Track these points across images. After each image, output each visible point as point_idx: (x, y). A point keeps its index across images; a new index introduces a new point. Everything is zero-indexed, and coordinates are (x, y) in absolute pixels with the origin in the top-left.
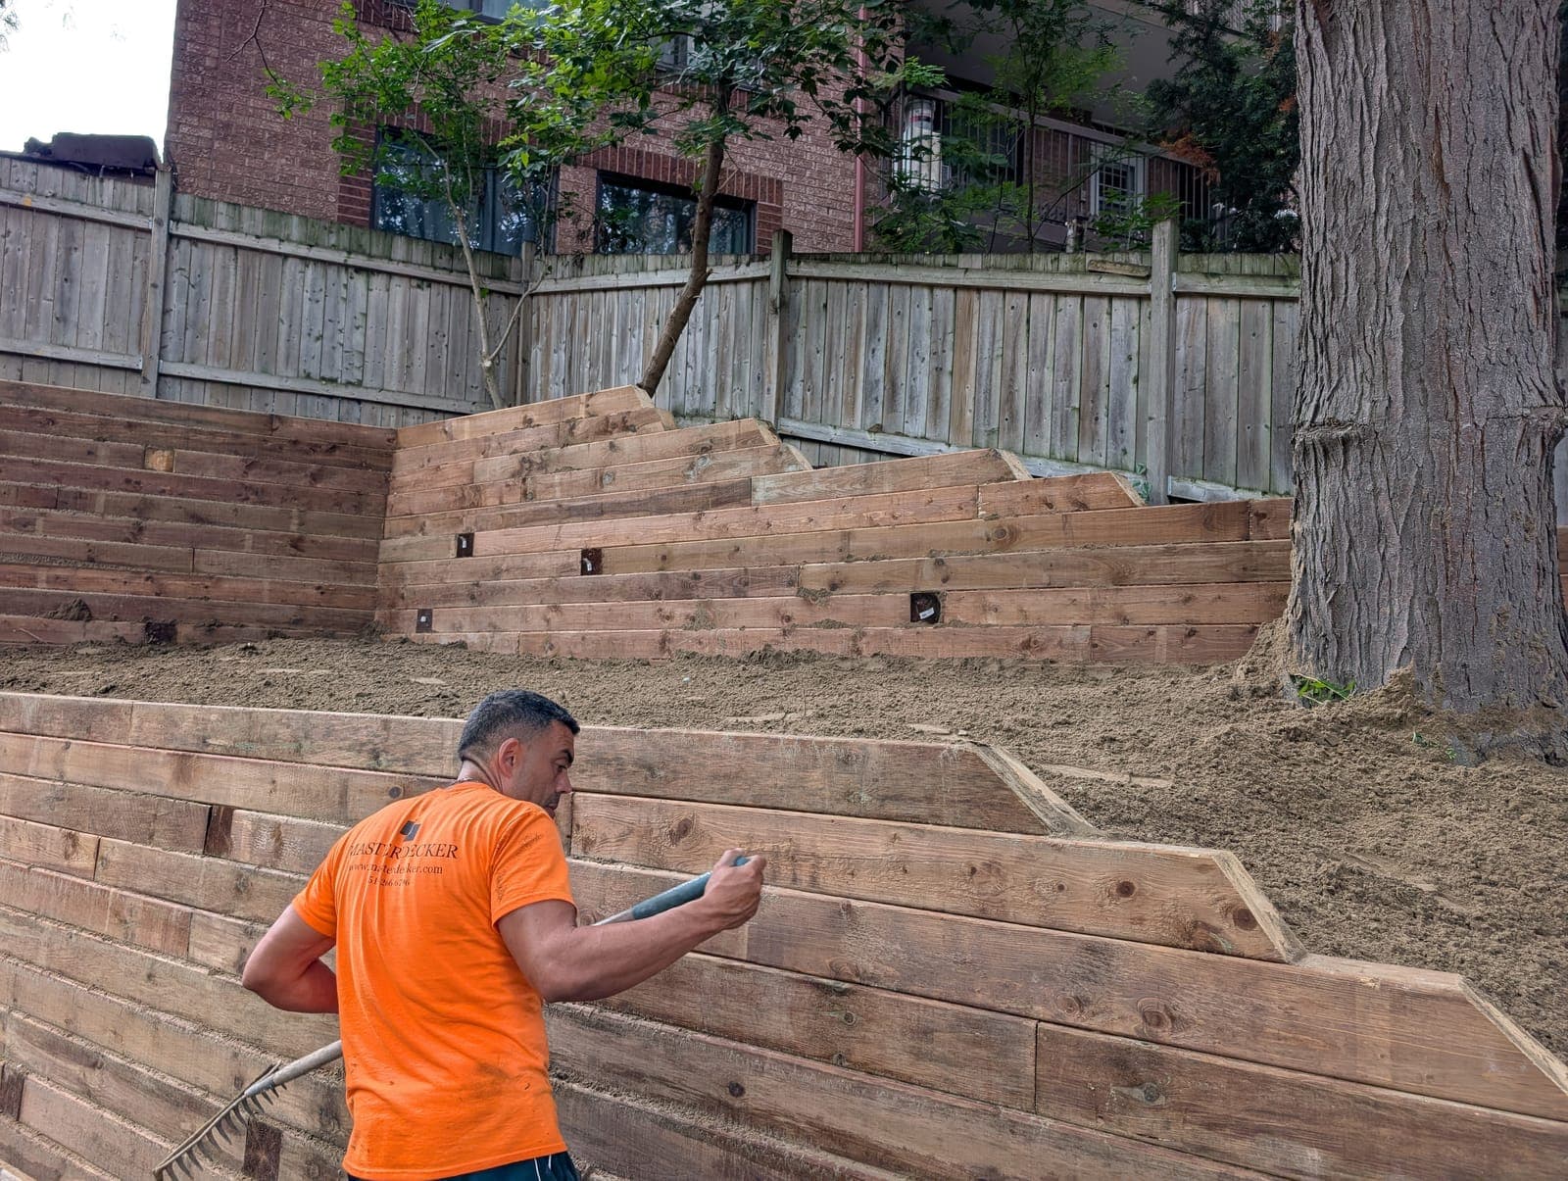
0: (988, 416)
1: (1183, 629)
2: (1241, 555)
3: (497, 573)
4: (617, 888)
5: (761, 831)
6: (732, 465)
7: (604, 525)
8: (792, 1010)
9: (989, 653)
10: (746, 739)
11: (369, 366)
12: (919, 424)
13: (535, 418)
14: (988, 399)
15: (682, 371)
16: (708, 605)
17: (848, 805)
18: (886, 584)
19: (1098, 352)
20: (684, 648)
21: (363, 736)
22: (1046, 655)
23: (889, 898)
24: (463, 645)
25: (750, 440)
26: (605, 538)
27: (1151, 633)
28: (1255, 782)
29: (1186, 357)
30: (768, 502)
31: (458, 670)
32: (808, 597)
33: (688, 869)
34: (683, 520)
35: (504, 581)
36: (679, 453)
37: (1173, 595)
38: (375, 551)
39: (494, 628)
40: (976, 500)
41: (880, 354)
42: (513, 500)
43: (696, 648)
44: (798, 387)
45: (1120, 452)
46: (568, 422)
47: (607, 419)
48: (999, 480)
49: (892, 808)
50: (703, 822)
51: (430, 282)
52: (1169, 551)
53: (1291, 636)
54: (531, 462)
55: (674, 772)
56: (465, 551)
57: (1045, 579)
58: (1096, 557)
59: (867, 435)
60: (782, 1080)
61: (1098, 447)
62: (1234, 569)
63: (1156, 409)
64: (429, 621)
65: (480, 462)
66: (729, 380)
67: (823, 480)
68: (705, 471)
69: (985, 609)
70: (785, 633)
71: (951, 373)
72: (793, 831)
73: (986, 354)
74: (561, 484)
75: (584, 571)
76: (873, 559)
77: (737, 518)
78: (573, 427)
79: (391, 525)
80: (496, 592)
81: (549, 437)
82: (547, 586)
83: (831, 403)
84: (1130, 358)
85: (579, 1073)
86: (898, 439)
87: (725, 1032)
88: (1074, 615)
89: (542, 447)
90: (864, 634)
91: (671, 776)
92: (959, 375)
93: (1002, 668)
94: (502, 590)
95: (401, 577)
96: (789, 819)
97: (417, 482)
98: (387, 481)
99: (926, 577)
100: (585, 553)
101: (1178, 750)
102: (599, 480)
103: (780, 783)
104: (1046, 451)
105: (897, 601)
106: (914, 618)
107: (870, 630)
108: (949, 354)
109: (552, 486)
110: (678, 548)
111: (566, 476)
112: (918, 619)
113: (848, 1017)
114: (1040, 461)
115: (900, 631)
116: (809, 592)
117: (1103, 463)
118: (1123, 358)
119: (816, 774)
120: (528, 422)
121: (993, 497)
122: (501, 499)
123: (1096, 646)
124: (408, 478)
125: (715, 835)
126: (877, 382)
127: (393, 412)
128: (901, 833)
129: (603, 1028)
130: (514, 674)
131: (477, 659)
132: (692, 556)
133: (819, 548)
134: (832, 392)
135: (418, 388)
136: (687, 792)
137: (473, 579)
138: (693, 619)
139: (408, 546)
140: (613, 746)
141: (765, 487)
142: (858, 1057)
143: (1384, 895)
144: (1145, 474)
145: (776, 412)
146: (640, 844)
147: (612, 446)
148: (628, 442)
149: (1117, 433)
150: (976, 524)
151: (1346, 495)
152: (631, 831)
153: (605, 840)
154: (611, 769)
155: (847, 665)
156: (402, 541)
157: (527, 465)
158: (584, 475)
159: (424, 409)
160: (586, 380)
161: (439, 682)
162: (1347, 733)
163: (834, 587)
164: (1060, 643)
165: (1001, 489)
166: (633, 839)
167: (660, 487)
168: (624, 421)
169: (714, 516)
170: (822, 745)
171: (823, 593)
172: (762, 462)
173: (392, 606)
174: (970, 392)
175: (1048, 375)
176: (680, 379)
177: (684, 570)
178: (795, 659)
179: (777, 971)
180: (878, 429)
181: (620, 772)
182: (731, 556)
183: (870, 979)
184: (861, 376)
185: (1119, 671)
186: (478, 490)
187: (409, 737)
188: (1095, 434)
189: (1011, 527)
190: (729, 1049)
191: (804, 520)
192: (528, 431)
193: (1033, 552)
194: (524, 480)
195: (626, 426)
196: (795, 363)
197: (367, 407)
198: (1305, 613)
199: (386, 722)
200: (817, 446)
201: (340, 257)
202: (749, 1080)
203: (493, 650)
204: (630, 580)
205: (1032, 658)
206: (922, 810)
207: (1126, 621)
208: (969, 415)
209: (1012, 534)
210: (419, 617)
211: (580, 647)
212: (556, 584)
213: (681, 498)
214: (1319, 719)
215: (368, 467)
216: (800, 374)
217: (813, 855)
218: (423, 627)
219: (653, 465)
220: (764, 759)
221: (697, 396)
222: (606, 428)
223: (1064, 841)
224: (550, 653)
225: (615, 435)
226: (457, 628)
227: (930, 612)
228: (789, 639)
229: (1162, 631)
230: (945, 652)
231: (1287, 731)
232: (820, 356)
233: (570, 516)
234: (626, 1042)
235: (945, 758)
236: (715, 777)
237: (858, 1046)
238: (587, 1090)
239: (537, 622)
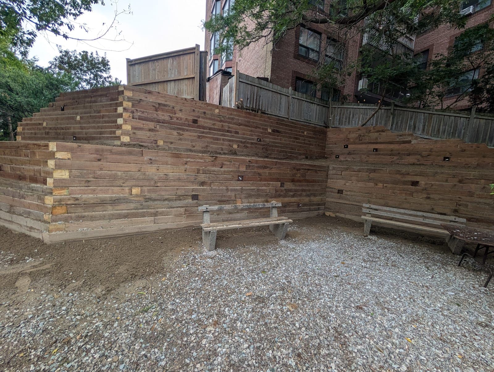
6: (407, 138)
7: (378, 145)
9: (458, 165)
11: (312, 118)
12: (419, 133)
14: (434, 130)
18: (439, 155)
19: (457, 125)
22: (469, 166)
26: (380, 147)
30: (415, 144)
32: (423, 157)
34: (396, 145)
35: (356, 152)
36: (395, 136)
38: (325, 147)
41: (412, 122)
42: (357, 141)
44: (394, 126)
48: (462, 143)
51: (325, 107)
54: (361, 135)
56: (346, 147)
57: (470, 156)
58: (480, 154)
68: (400, 139)
69: (458, 160)
70: (418, 161)
73: (434, 124)
74: (368, 139)
76: (437, 152)
77: (408, 145)
78: (370, 131)
79: (328, 143)
80: (354, 154)
88: (475, 161)
89: (363, 133)
92: (428, 126)
95: (331, 150)
97: (333, 137)
99: (447, 155)
100: (374, 149)
102: (377, 139)
105: (441, 158)
106: (444, 160)
107: (435, 161)
108: (427, 123)
110: (395, 149)
115: (441, 162)
118: (462, 126)
122: (354, 140)
123: (478, 165)
126: (411, 126)
132: (398, 150)
133: (426, 150)
137: (349, 152)
147: (380, 134)
150: (457, 149)
156: (331, 145)
158: (373, 138)
164: (472, 164)
167: (390, 140)
168: (383, 131)
169: (403, 145)
171: (426, 156)
172: (413, 138)
173: (330, 154)
174: (431, 129)
177: (396, 152)
178: (420, 164)
182: (407, 150)
186: (349, 139)
191: (422, 146)
193: (468, 153)
194: (359, 138)
201: (309, 101)
204: (384, 153)
207: (484, 162)
208: (430, 132)
209: (465, 150)
212: (368, 153)
213: (396, 142)
215: (324, 134)
218: (337, 158)
219: (389, 137)
226: (345, 158)
227: (447, 159)
230: (450, 165)
233: (370, 143)
239: (363, 158)
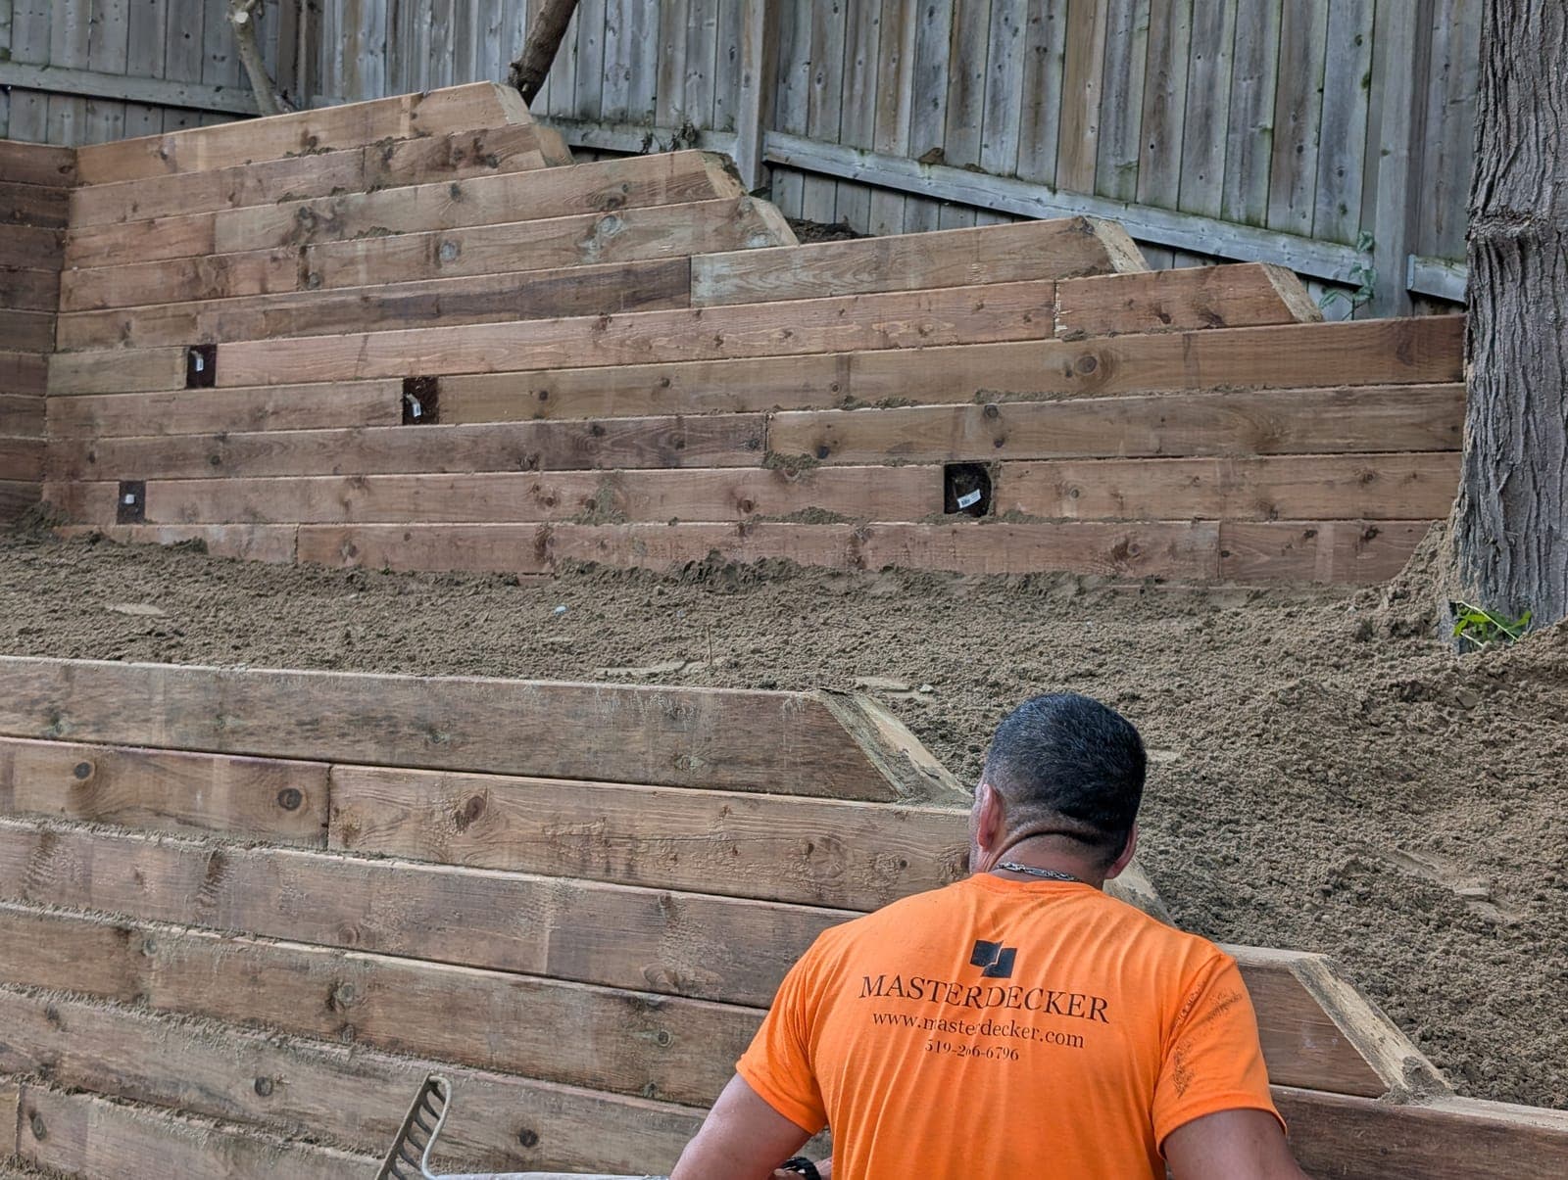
0: (1122, 139)
1: (1358, 528)
2: (1450, 406)
3: (258, 418)
4: (387, 890)
5: (570, 807)
6: (658, 233)
7: (442, 334)
8: (598, 1033)
9: (1062, 566)
10: (553, 689)
11: (22, 20)
12: (1003, 152)
13: (322, 135)
14: (1123, 108)
15: (596, 36)
16: (616, 480)
17: (675, 772)
18: (907, 448)
19: (1307, 29)
20: (577, 555)
21: (34, 690)
22: (1150, 570)
23: (716, 887)
24: (199, 546)
25: (690, 190)
26: (444, 359)
27: (1310, 534)
28: (1309, 757)
29: (1449, 43)
30: (719, 300)
31: (185, 590)
32: (782, 470)
33: (478, 862)
34: (576, 327)
35: (270, 433)
36: (568, 208)
37: (1342, 471)
38: (39, 375)
39: (254, 516)
40: (1050, 305)
41: (943, 19)
42: (284, 283)
43: (596, 556)
44: (800, 74)
45: (1336, 210)
46: (380, 144)
47: (447, 141)
48: (1088, 273)
49: (725, 775)
50: (498, 799)
52: (1342, 399)
53: (1456, 542)
54: (315, 218)
55: (463, 734)
56: (201, 378)
57: (1153, 443)
58: (1232, 407)
59: (917, 168)
60: (584, 1121)
61: (1300, 202)
62: (1439, 429)
63: (1395, 139)
64: (139, 504)
65: (226, 216)
66: (680, 57)
67: (809, 263)
68: (613, 242)
69: (1060, 492)
70: (742, 530)
71: (1063, 58)
72: (607, 807)
73: (1122, 24)
74: (367, 258)
75: (407, 417)
76: (887, 404)
77: (665, 327)
78: (388, 156)
79: (68, 326)
80: (256, 452)
81: (348, 171)
82: (345, 442)
83: (856, 106)
84: (1359, 42)
85: (334, 1136)
86: (969, 177)
87: (517, 1068)
88: (1194, 503)
89: (335, 191)
90: (869, 534)
91: (458, 740)
92: (1073, 62)
93: (1081, 592)
94: (266, 448)
95: (88, 421)
96: (603, 791)
97: (115, 249)
98: (60, 245)
99: (970, 437)
100: (409, 385)
101: (1218, 712)
102: (433, 254)
103: (595, 747)
104: (1215, 207)
105: (923, 478)
106: (950, 507)
107: (879, 525)
108: (1060, 22)
109: (352, 261)
110: (566, 380)
111: (376, 245)
112: (957, 509)
113: (663, 1037)
114: (1202, 223)
115: (926, 529)
116: (782, 460)
117: (1307, 230)
118: (1347, 39)
119: (638, 734)
120: (310, 143)
121: (1078, 300)
122: (263, 281)
123: (1225, 554)
124: (98, 241)
125: (512, 816)
126: (937, 69)
127: (67, 108)
128: (732, 805)
129: (365, 1074)
130: (280, 598)
131: (223, 573)
132: (590, 394)
133: (800, 383)
134: (858, 87)
135: (112, 61)
136: (478, 761)
137: (217, 429)
138: (592, 505)
139: (99, 366)
140: (383, 701)
141: (714, 273)
142: (672, 1085)
143: (1396, 897)
144: (1371, 250)
145: (761, 121)
146: (418, 833)
147: (455, 192)
148: (482, 184)
149: (1332, 174)
150: (1051, 348)
151: (1523, 324)
152: (406, 815)
153: (372, 829)
154: (381, 733)
155: (841, 585)
156: (89, 356)
157: (308, 223)
158: (407, 243)
159: (125, 102)
160: (425, 47)
161: (154, 610)
162: (1495, 690)
163: (823, 451)
164: (1172, 550)
165: (1091, 287)
166: (409, 826)
167: (536, 269)
168: (477, 146)
169: (628, 323)
170: (646, 696)
171: (806, 463)
172: (709, 228)
173: (73, 474)
174: (1092, 94)
175: (1223, 64)
176: (594, 50)
177: (572, 418)
178: (758, 576)
179: (583, 986)
180: (936, 157)
181: (392, 737)
182: (655, 394)
183: (689, 987)
184: (909, 59)
185: (1257, 595)
186: (222, 265)
187: (101, 691)
188: (1296, 176)
189: (1104, 354)
190: (522, 1087)
191: (777, 334)
192: (311, 159)
193: (1135, 398)
194: (304, 250)
195: (481, 157)
196: (795, 29)
197: (20, 100)
198: (1472, 506)
199: (67, 669)
200: (831, 186)
202: (544, 1123)
203: (252, 556)
204: (486, 433)
205: (1130, 574)
206: (759, 775)
207: (1272, 513)
208: (1090, 136)
209: (1104, 365)
210: (122, 495)
211: (401, 552)
212: (360, 438)
213: (572, 289)
214: (1456, 669)
215: (26, 218)
216: (804, 51)
217: (630, 837)
218: (133, 513)
219: (525, 229)
220: (576, 716)
221: (624, 85)
222: (446, 159)
223: (910, 808)
224: (351, 562)
225: (461, 172)
226: (188, 515)
227: (974, 497)
228: (749, 540)
229: (1326, 530)
230: (995, 563)
231: (1400, 686)
232: (840, 16)
233: (383, 318)
234: (394, 1090)
235: (788, 709)
236: (514, 740)
237: (673, 1072)
238: (343, 1155)
239: (327, 506)
